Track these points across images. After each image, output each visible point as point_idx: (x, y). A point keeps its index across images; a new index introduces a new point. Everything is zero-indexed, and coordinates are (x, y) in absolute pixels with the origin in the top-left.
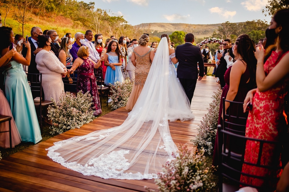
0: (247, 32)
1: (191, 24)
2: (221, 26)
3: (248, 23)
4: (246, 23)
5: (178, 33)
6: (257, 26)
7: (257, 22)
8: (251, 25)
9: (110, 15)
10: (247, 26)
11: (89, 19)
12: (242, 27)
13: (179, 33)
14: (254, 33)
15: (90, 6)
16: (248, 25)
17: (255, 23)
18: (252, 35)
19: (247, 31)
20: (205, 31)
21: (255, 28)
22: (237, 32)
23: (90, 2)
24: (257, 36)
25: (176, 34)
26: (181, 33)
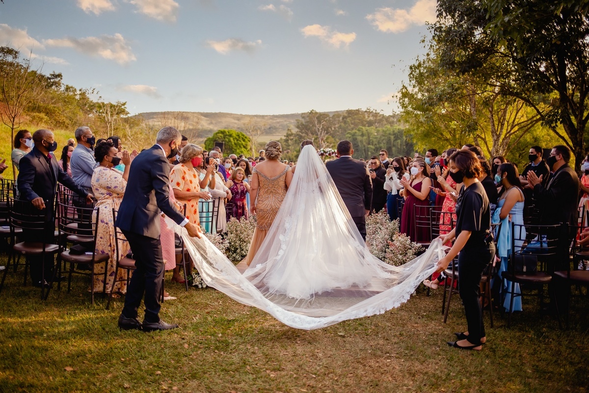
0: (349, 130)
1: (241, 115)
2: (301, 119)
3: (350, 112)
4: (346, 113)
5: (225, 134)
6: (367, 117)
7: (366, 111)
8: (356, 116)
9: (93, 98)
10: (348, 119)
11: (58, 108)
12: (339, 120)
13: (227, 133)
14: (362, 132)
15: (52, 80)
16: (350, 117)
17: (362, 113)
18: (358, 135)
19: (349, 128)
20: (270, 128)
21: (362, 122)
22: (331, 129)
23: (53, 73)
24: (369, 137)
25: (220, 135)
26: (231, 133)
